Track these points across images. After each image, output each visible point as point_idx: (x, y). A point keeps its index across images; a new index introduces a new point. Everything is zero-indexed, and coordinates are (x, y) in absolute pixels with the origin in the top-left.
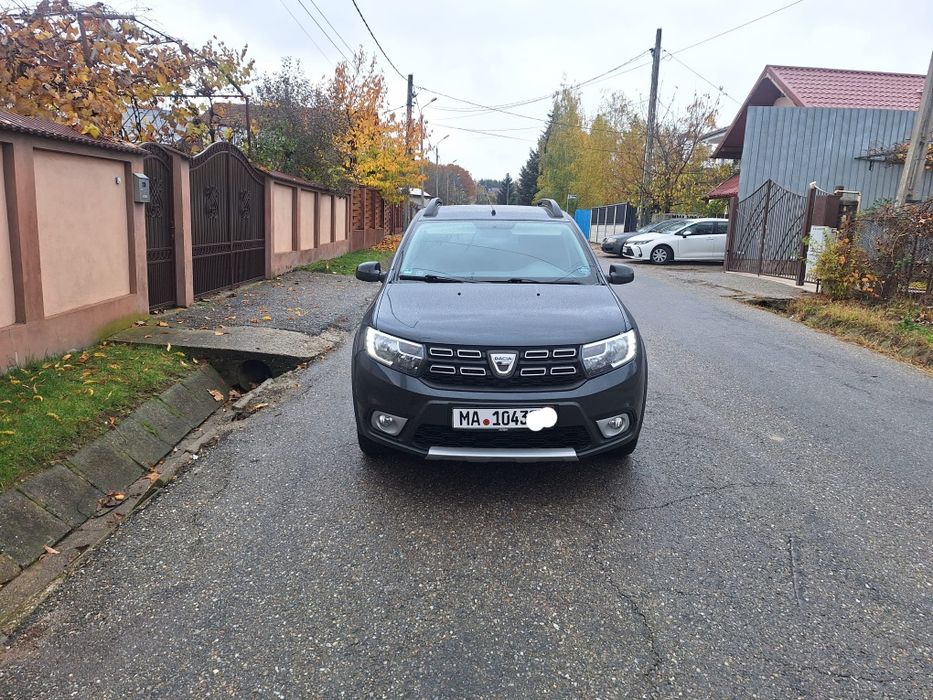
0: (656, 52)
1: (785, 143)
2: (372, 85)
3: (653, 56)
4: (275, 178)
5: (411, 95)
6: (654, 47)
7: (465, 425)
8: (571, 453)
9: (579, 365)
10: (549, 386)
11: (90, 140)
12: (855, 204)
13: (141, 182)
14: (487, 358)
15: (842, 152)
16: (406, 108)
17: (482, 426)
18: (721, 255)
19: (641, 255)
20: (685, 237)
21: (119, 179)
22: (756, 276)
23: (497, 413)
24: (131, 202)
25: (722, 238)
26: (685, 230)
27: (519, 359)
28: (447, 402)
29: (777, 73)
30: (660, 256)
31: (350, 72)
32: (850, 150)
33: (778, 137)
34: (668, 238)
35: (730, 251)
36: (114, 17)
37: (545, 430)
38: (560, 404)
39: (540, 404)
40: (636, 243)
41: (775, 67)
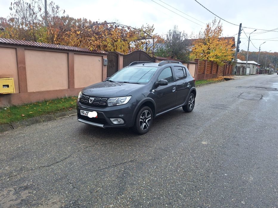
2: (218, 29)
4: (158, 59)
5: (240, 30)
7: (82, 114)
8: (102, 126)
9: (106, 103)
10: (99, 107)
11: (91, 52)
13: (105, 61)
16: (238, 34)
17: (85, 115)
21: (100, 60)
23: (86, 112)
24: (103, 65)
27: (95, 99)
28: (80, 108)
31: (211, 26)
36: (108, 24)
37: (93, 118)
38: (99, 112)
39: (92, 111)
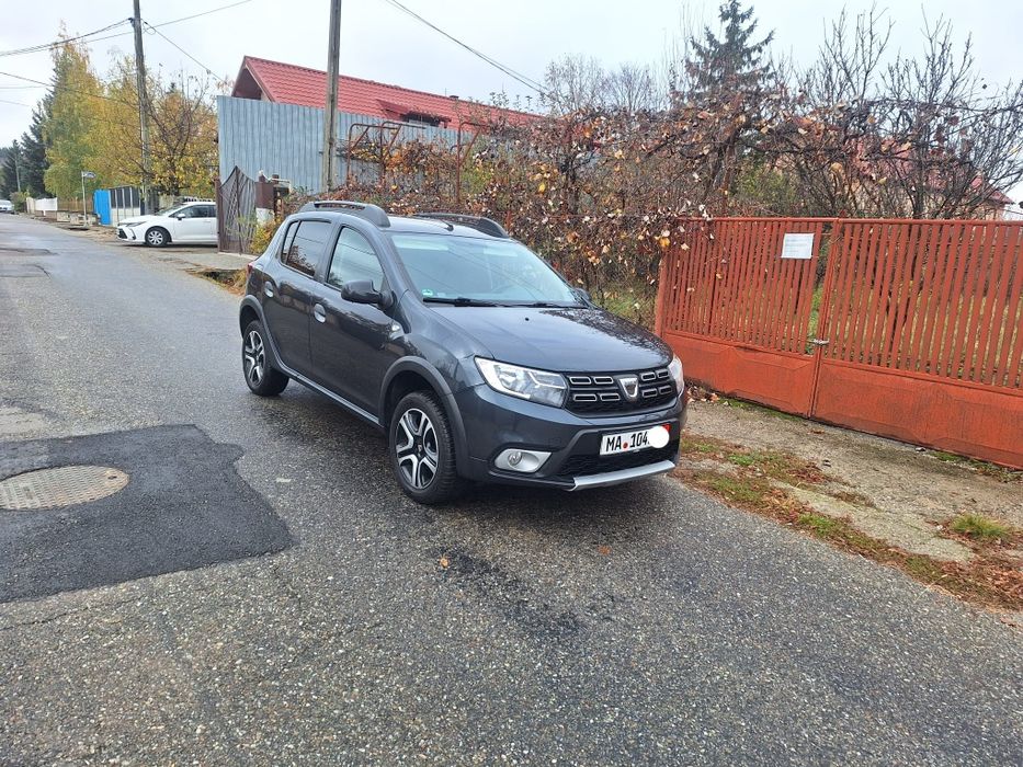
0: (136, 21)
1: (256, 134)
3: (134, 26)
6: (133, 16)
7: (610, 452)
12: (287, 190)
14: (617, 383)
15: (308, 146)
17: (623, 450)
18: (213, 238)
19: (134, 238)
20: (180, 219)
22: (238, 255)
23: (634, 436)
25: (214, 221)
26: (179, 212)
28: (596, 431)
29: (253, 65)
30: (156, 238)
32: (314, 143)
33: (249, 127)
34: (163, 220)
35: (221, 232)
40: (129, 225)
41: (252, 59)
